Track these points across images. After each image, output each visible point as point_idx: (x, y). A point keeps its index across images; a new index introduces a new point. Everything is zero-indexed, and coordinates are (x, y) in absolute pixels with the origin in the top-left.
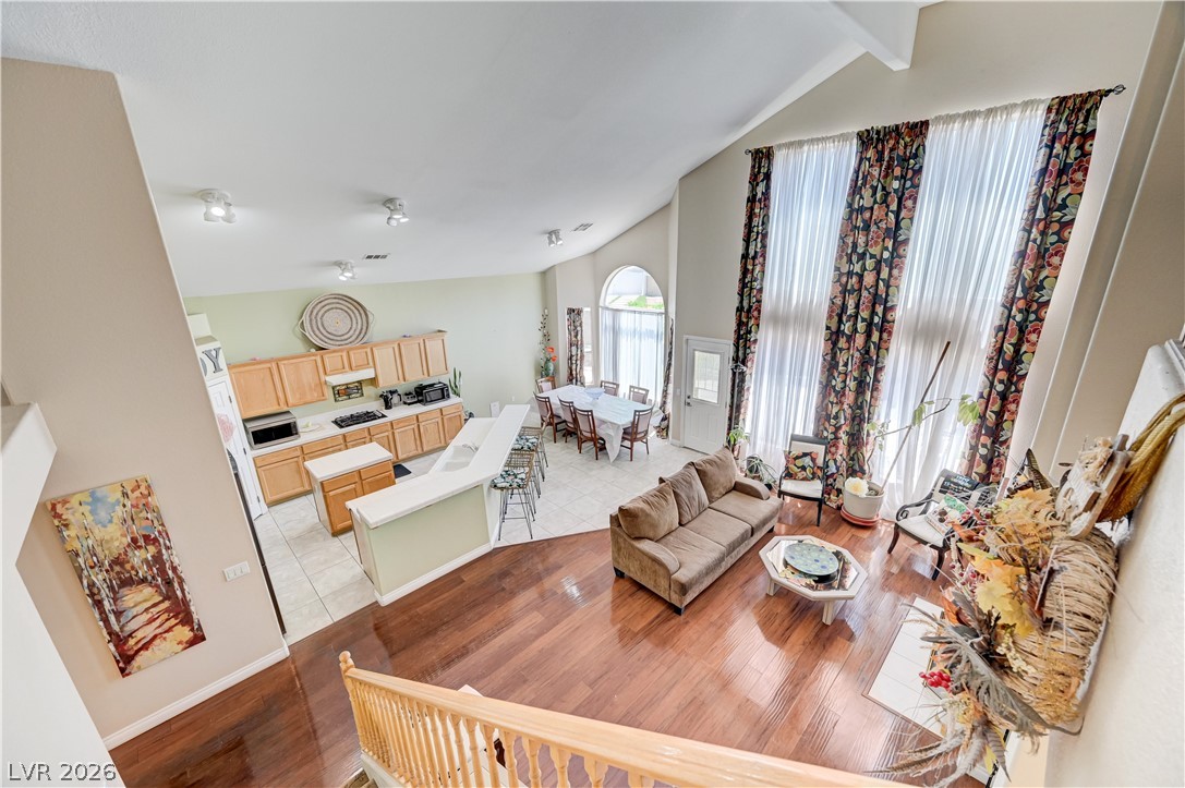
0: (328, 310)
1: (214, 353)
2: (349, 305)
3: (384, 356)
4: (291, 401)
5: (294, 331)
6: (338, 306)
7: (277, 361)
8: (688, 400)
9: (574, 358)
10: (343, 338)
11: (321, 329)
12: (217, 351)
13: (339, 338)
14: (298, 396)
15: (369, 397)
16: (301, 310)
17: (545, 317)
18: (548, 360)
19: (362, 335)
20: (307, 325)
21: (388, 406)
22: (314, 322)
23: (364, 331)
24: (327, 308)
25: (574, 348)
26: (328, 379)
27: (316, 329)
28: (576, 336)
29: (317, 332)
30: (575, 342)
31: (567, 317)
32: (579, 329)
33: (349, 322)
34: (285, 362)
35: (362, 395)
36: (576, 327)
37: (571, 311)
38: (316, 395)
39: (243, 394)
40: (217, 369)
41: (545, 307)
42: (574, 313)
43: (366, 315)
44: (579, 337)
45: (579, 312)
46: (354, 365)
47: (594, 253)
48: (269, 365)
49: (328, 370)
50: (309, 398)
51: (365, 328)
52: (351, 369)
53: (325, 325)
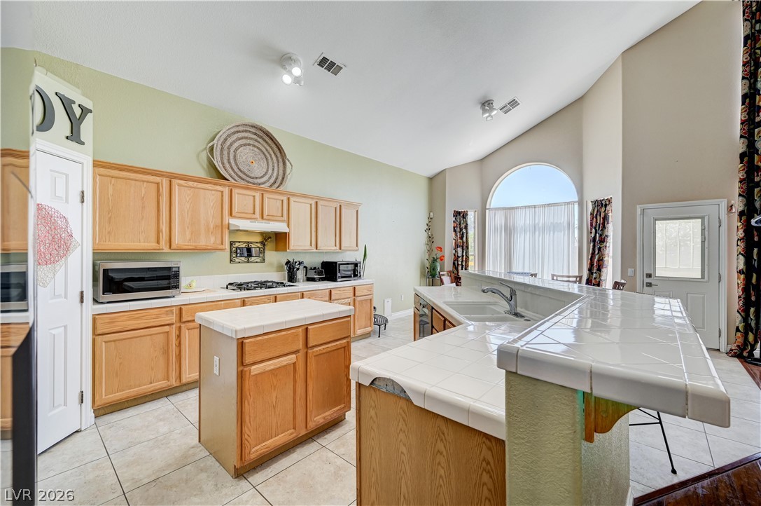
0: (245, 145)
1: (78, 112)
2: (268, 148)
3: (301, 211)
4: (177, 240)
5: (198, 156)
6: (256, 144)
7: (172, 177)
8: (649, 280)
9: (460, 259)
10: (256, 181)
11: (233, 164)
12: (85, 111)
13: (251, 180)
14: (188, 236)
15: (271, 264)
16: (212, 136)
17: (430, 219)
18: (434, 260)
19: (276, 185)
20: (217, 152)
21: (292, 278)
22: (225, 152)
23: (279, 181)
24: (244, 141)
25: (460, 250)
26: (233, 221)
27: (226, 161)
28: (461, 238)
29: (227, 166)
30: (462, 244)
31: (453, 219)
32: (464, 231)
33: (264, 165)
34: (182, 182)
35: (263, 261)
36: (461, 229)
37: (457, 214)
38: (212, 239)
39: (106, 214)
40: (75, 135)
41: (430, 211)
42: (460, 216)
43: (284, 163)
44: (465, 238)
45: (464, 215)
46: (266, 213)
47: (482, 160)
48: (158, 179)
49: (235, 210)
50: (202, 242)
51: (280, 178)
52: (262, 218)
53: (239, 160)
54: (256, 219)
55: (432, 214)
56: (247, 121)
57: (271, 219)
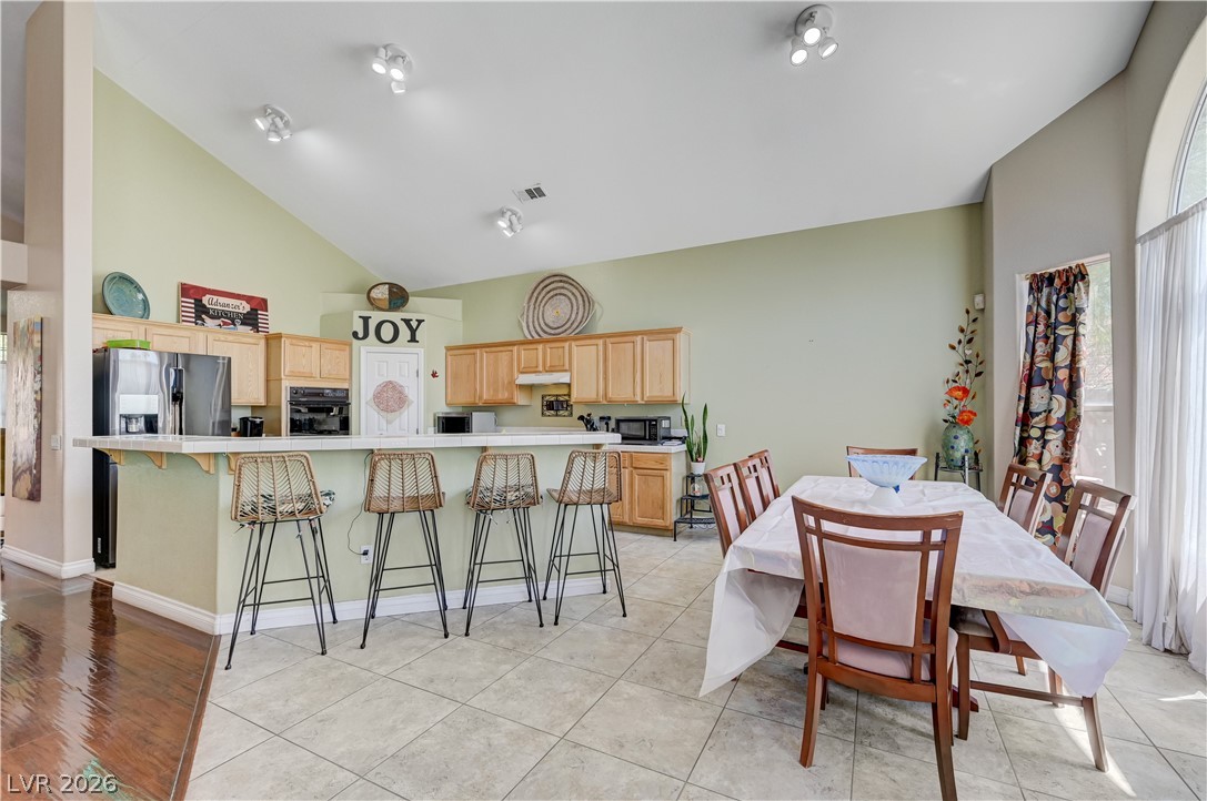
0: (552, 297)
1: (415, 324)
2: (574, 291)
4: (485, 397)
6: (563, 291)
7: (481, 347)
10: (557, 331)
11: (541, 319)
12: (420, 322)
13: (554, 331)
14: (492, 392)
16: (530, 293)
17: (973, 314)
22: (536, 310)
24: (552, 293)
25: (1042, 391)
26: (521, 377)
27: (535, 319)
31: (1026, 300)
32: (1065, 331)
33: (570, 310)
34: (487, 349)
35: (571, 414)
36: (1054, 329)
38: (507, 395)
39: (453, 378)
40: (413, 339)
42: (1056, 285)
43: (590, 305)
46: (548, 364)
47: (1125, 73)
48: (474, 351)
49: (522, 367)
50: (500, 397)
52: (546, 370)
53: (545, 315)
54: (540, 372)
55: (979, 299)
56: (556, 272)
57: (552, 370)
